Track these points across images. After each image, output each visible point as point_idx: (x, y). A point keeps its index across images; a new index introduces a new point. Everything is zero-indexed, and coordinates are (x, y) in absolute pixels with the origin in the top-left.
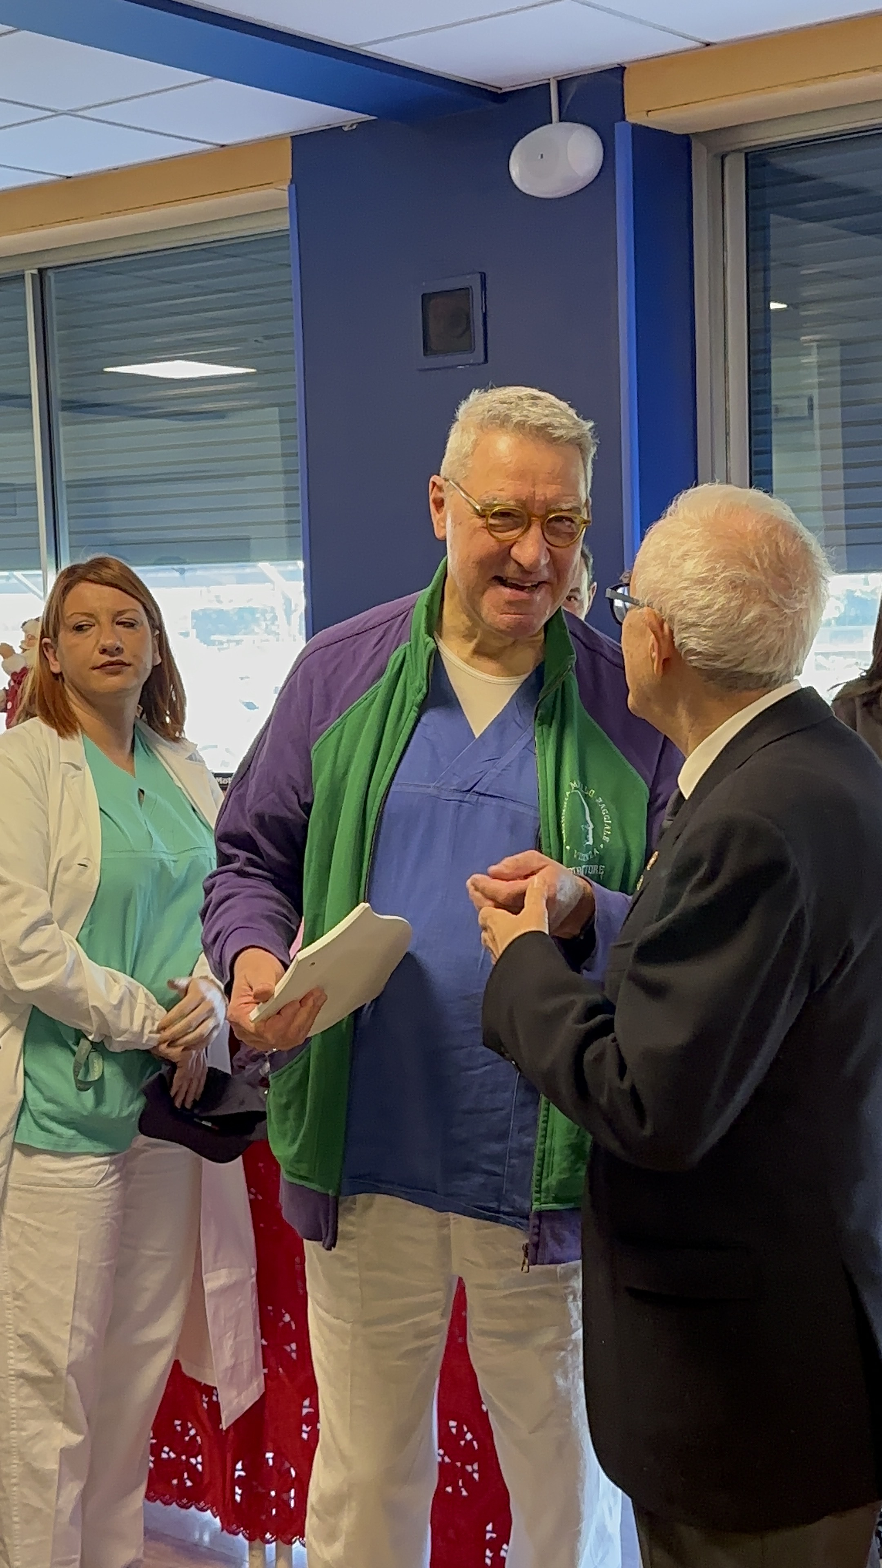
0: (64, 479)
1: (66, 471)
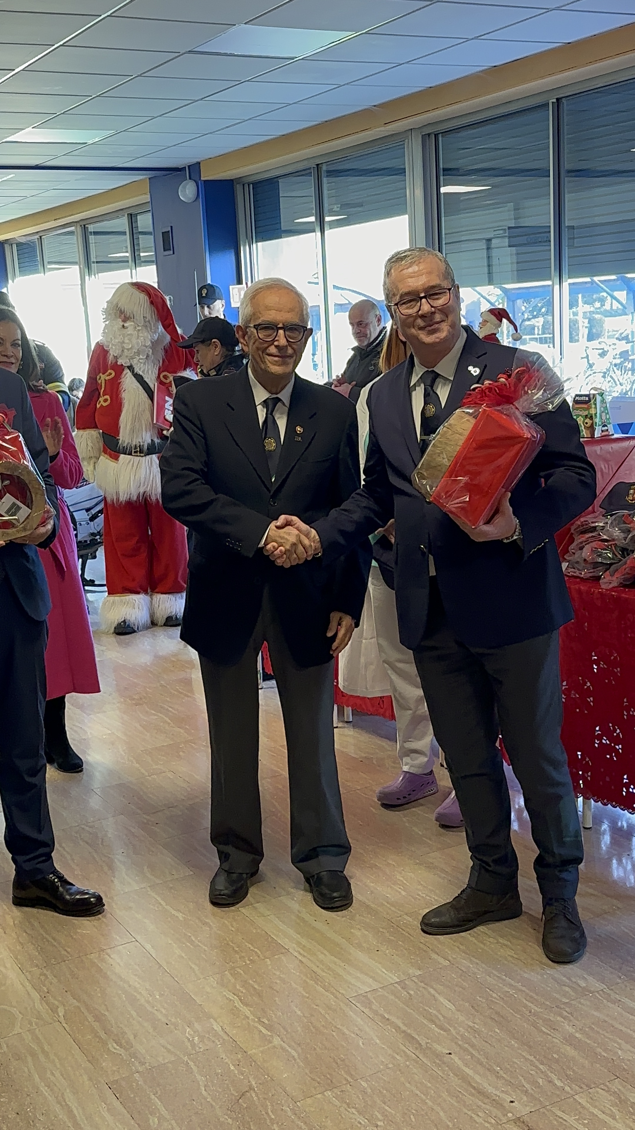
0: (567, 225)
1: (568, 220)
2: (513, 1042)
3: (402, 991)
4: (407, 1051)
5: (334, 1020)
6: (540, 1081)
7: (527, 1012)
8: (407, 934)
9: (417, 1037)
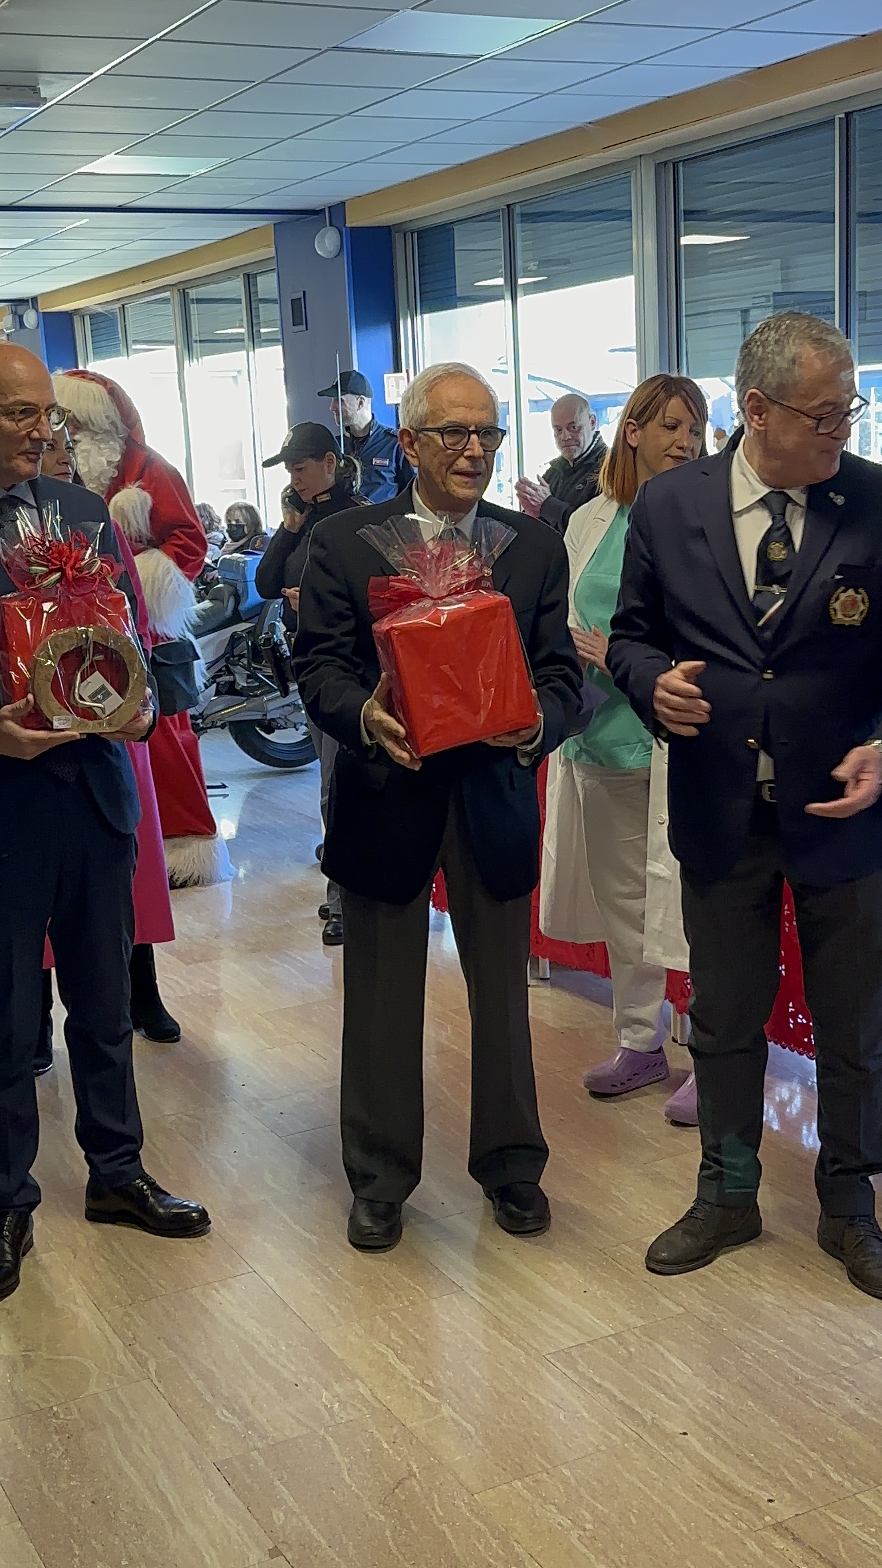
0: (857, 290)
2: (772, 1420)
3: (621, 1348)
4: (625, 1428)
5: (524, 1383)
6: (810, 1474)
7: (793, 1380)
8: (626, 1270)
9: (638, 1409)
